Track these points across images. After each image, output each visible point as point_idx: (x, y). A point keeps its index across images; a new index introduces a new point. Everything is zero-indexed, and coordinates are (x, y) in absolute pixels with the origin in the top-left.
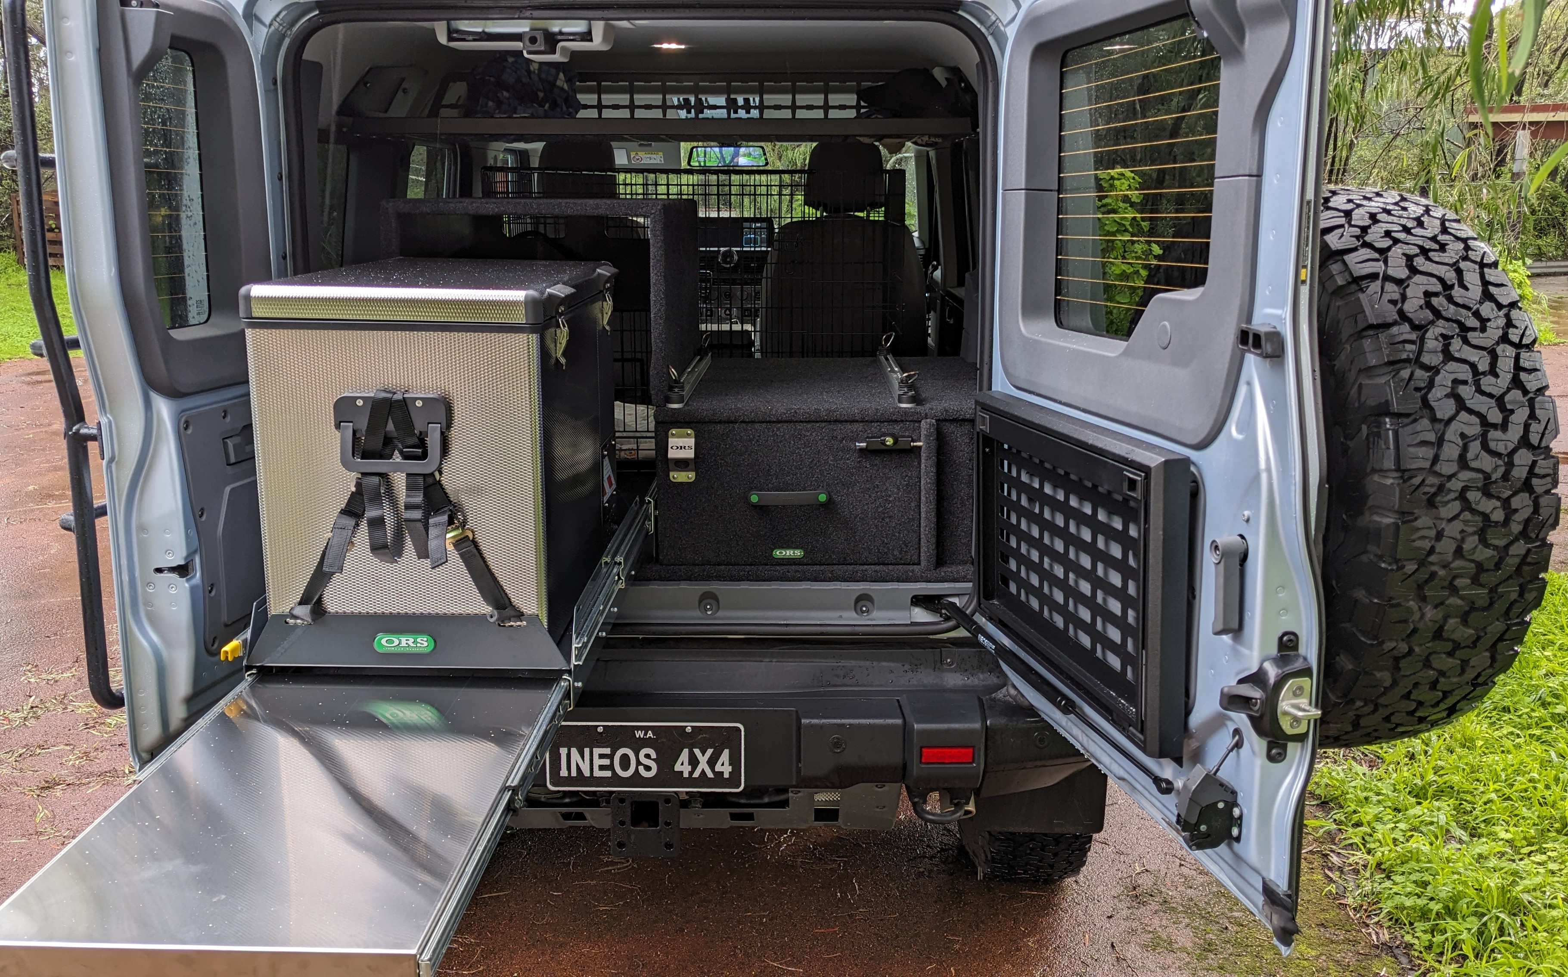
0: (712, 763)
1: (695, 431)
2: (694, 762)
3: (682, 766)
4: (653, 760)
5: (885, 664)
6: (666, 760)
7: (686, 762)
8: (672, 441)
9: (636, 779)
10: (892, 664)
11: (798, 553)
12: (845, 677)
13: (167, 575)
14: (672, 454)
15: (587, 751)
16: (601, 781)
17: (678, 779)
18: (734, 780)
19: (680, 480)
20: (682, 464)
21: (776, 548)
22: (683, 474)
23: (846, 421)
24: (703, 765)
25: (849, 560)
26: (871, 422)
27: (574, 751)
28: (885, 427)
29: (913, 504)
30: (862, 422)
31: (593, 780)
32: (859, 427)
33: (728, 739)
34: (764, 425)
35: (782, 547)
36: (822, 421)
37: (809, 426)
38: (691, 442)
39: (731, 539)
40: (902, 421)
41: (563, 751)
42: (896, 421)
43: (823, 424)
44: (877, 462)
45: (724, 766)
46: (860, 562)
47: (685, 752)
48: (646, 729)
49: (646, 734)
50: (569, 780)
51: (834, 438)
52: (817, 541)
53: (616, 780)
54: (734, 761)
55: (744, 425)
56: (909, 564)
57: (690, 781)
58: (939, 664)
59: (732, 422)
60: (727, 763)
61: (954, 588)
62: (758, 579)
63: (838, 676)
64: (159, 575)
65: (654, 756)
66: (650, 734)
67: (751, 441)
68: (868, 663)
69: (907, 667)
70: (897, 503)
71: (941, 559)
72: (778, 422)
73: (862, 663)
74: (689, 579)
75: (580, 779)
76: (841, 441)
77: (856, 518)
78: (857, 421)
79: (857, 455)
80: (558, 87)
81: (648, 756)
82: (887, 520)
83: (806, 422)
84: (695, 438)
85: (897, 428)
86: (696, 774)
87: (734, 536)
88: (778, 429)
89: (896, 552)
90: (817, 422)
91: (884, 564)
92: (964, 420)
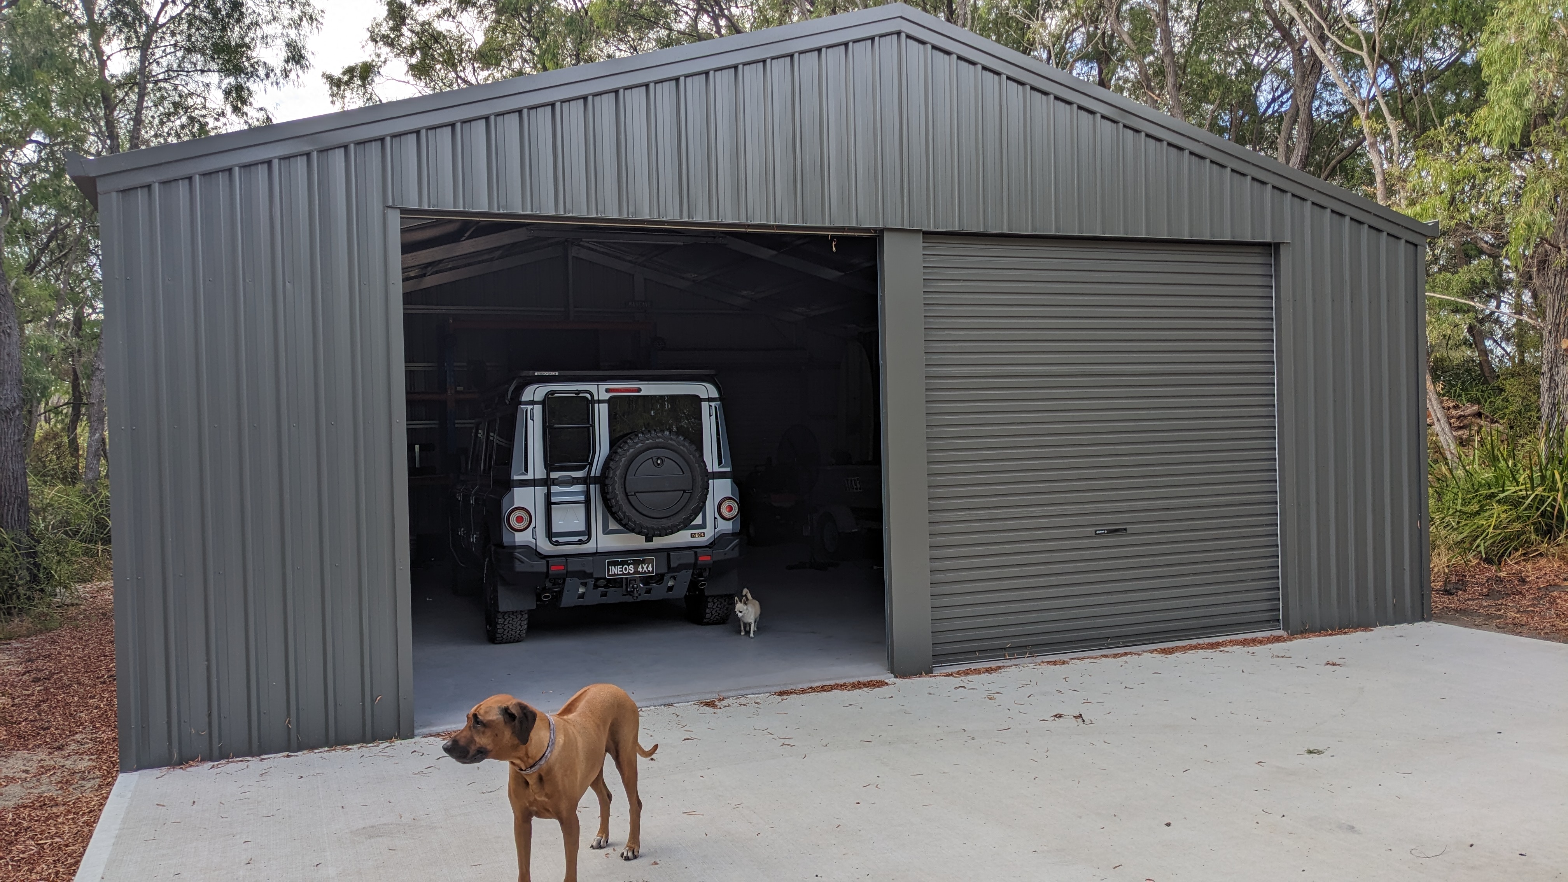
0: (647, 568)
2: (643, 568)
3: (640, 569)
6: (636, 568)
9: (629, 573)
16: (620, 575)
17: (639, 573)
18: (653, 572)
24: (645, 569)
31: (618, 575)
33: (651, 561)
45: (650, 569)
48: (631, 560)
49: (631, 562)
50: (612, 575)
53: (624, 574)
54: (653, 567)
57: (642, 573)
65: (633, 567)
75: (615, 575)
81: (631, 567)
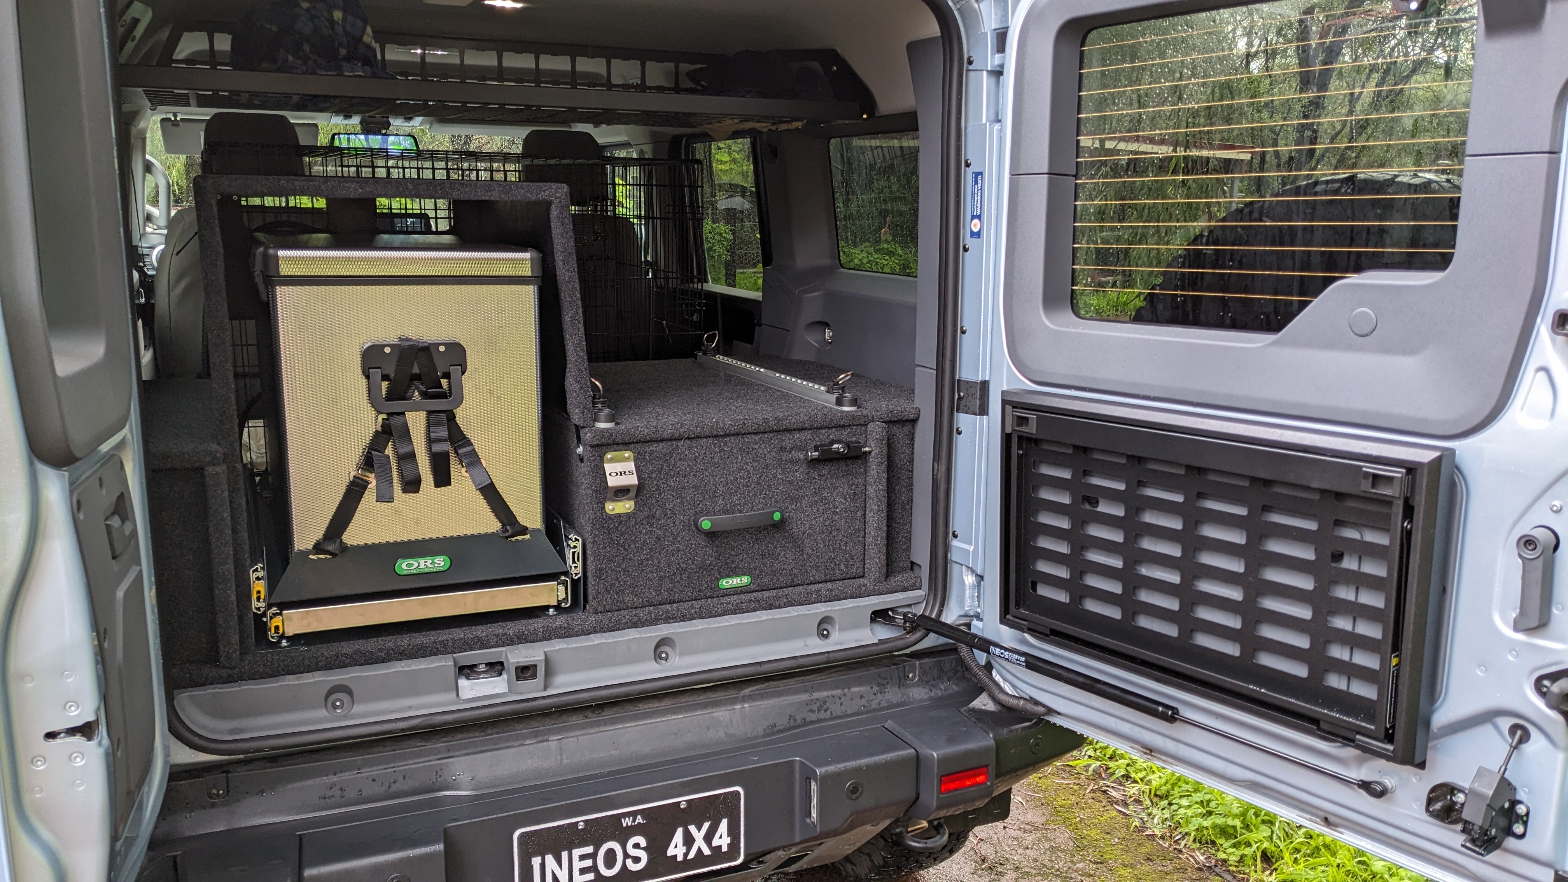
0: (708, 839)
1: (634, 453)
2: (689, 841)
3: (676, 849)
4: (643, 849)
5: (855, 689)
6: (657, 845)
7: (680, 844)
8: (609, 468)
9: (623, 876)
10: (862, 689)
11: (745, 580)
12: (819, 711)
13: (62, 741)
14: (612, 482)
15: (565, 855)
17: (673, 865)
18: (733, 852)
19: (617, 511)
20: (621, 492)
21: (722, 577)
22: (620, 504)
23: (794, 430)
24: (699, 842)
25: (796, 581)
26: (821, 428)
27: (550, 859)
28: (833, 434)
29: (859, 514)
30: (811, 429)
32: (807, 435)
33: (726, 807)
34: (710, 440)
35: (728, 576)
36: (770, 432)
37: (757, 438)
38: (631, 466)
39: (674, 574)
40: (849, 426)
41: (536, 861)
42: (843, 426)
43: (772, 435)
44: (825, 472)
45: (722, 840)
46: (808, 581)
47: (680, 832)
48: (634, 814)
49: (634, 821)
51: (783, 449)
52: (765, 564)
54: (733, 832)
55: (688, 442)
56: (854, 578)
57: (687, 864)
58: (903, 681)
59: (675, 440)
60: (725, 835)
61: (909, 597)
62: (711, 614)
63: (812, 711)
64: (52, 742)
65: (643, 842)
66: (639, 819)
67: (696, 458)
68: (839, 691)
69: (876, 688)
70: (844, 514)
71: (890, 569)
72: (726, 435)
73: (834, 692)
74: (635, 625)
76: (790, 452)
77: (804, 533)
78: (805, 429)
79: (804, 466)
80: (365, 44)
81: (637, 846)
82: (835, 533)
83: (754, 433)
84: (635, 461)
85: (845, 434)
86: (691, 855)
87: (678, 569)
88: (725, 444)
89: (842, 567)
90: (766, 433)
91: (831, 581)
92: (907, 421)
